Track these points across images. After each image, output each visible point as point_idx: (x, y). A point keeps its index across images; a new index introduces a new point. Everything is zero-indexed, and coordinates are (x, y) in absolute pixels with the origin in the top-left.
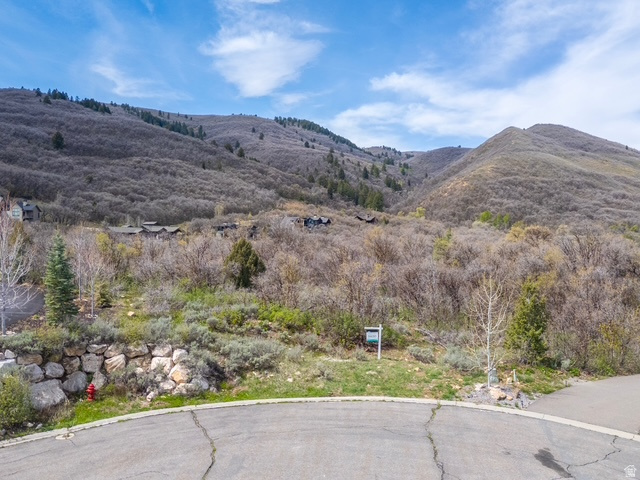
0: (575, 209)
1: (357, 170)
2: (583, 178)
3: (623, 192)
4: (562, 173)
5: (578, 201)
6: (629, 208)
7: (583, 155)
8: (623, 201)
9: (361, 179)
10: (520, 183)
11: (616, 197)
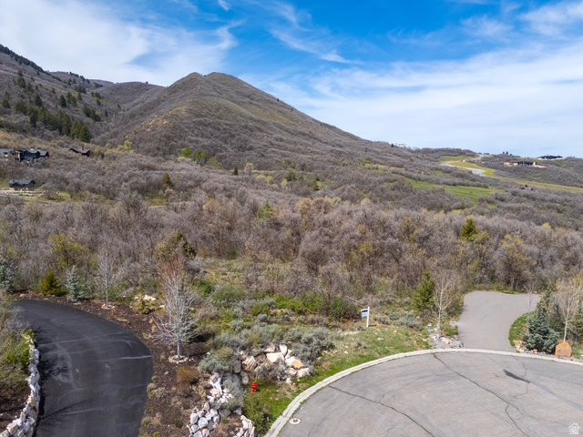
0: (251, 149)
1: (53, 97)
2: (254, 123)
3: (280, 136)
4: (239, 117)
5: (253, 142)
6: (286, 149)
7: (251, 103)
8: (281, 143)
9: (60, 107)
10: (209, 124)
11: (276, 139)
